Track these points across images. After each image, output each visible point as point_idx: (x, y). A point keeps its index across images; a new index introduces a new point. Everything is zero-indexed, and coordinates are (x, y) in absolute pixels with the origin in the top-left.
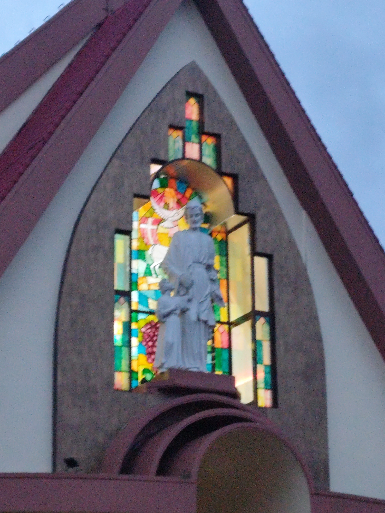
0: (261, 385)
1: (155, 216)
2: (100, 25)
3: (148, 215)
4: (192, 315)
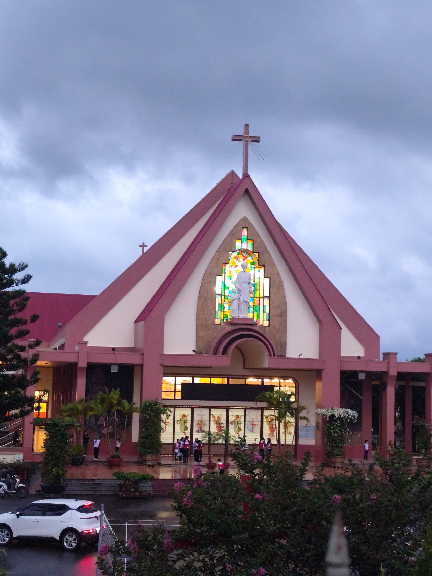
0: (265, 319)
1: (236, 265)
3: (233, 264)
4: (242, 300)
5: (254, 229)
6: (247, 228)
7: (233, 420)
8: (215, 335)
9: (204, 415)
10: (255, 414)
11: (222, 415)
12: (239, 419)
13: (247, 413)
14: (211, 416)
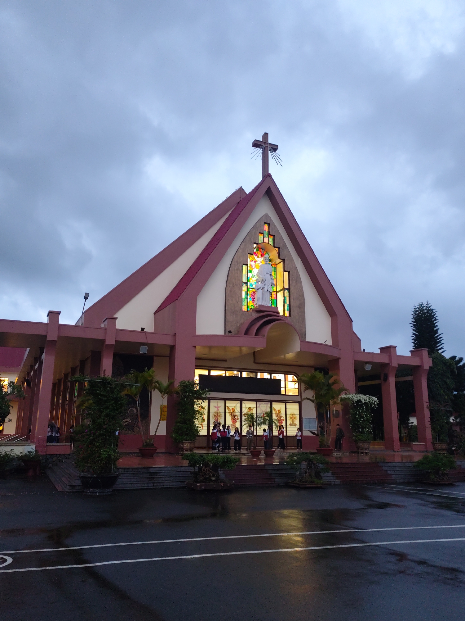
0: (286, 310)
1: (255, 260)
2: (239, 202)
3: (253, 259)
4: (265, 289)
5: (275, 226)
6: (268, 224)
7: (246, 412)
8: (242, 321)
9: (219, 407)
10: (265, 407)
11: (236, 407)
12: (251, 411)
13: (258, 406)
14: (226, 407)
